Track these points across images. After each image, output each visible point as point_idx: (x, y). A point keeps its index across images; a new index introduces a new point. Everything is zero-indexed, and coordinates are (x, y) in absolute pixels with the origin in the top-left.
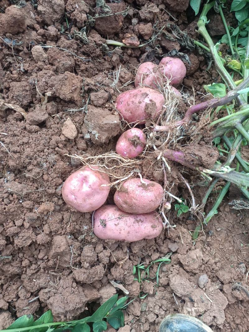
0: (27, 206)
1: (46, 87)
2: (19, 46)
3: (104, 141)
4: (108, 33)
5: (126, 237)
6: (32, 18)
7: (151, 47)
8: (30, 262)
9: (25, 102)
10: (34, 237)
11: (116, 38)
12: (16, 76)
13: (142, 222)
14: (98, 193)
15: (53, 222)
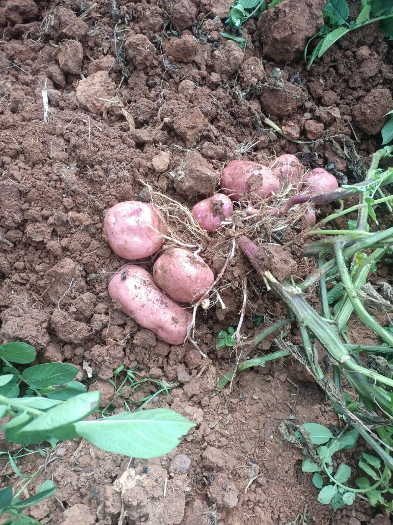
0: (66, 204)
1: (169, 114)
2: (174, 72)
3: (185, 187)
4: (272, 112)
5: (136, 309)
6: (203, 57)
7: (310, 148)
8: (25, 268)
9: (141, 118)
10: (48, 237)
11: (278, 122)
12: (152, 95)
13: (166, 306)
14: (141, 236)
15: (77, 239)
